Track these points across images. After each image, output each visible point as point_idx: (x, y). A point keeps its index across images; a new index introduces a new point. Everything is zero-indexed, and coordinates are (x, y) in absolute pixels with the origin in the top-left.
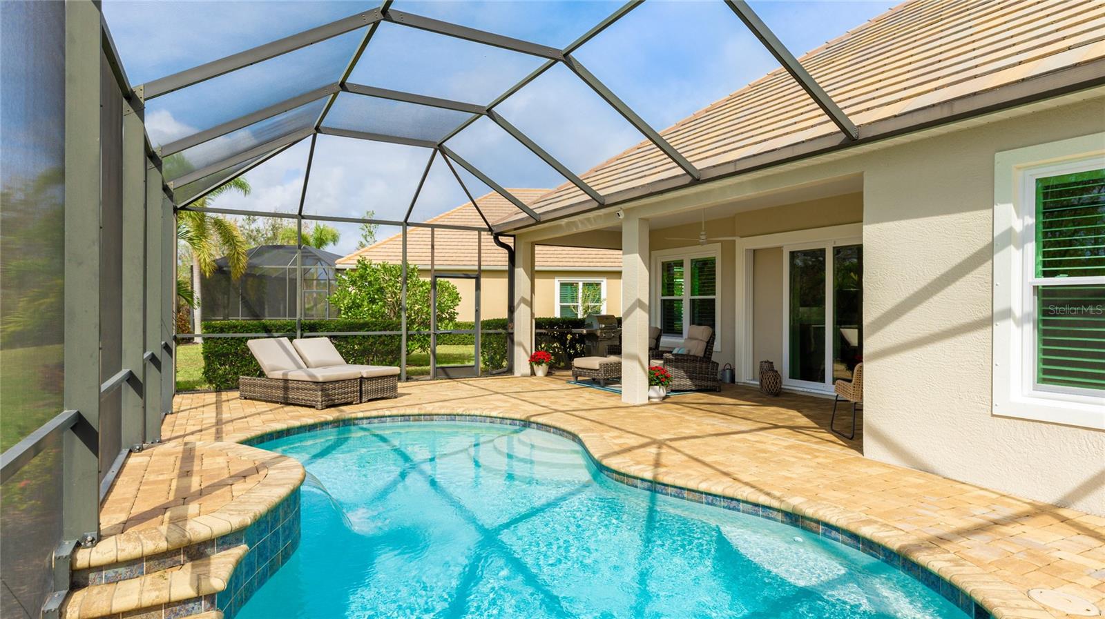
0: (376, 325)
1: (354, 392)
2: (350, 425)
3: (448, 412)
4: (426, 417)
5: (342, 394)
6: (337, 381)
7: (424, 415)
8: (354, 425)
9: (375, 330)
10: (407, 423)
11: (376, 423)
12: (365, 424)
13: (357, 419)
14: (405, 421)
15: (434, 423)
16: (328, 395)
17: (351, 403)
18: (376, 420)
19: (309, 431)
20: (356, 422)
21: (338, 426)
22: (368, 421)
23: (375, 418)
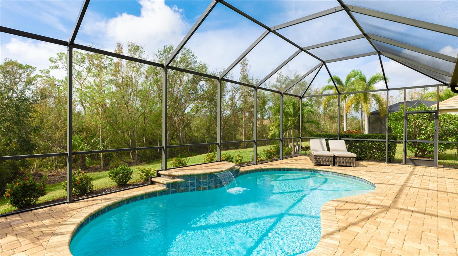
0: (377, 136)
1: (330, 161)
2: (316, 172)
3: (352, 174)
4: (345, 175)
5: (324, 161)
6: (322, 156)
7: (344, 174)
8: (318, 172)
9: (376, 139)
10: (338, 176)
11: (326, 174)
12: (322, 173)
13: (319, 170)
14: (337, 175)
15: (348, 178)
16: (318, 161)
17: (329, 165)
18: (326, 172)
19: (299, 171)
20: (318, 171)
21: (311, 172)
22: (323, 172)
23: (326, 171)
